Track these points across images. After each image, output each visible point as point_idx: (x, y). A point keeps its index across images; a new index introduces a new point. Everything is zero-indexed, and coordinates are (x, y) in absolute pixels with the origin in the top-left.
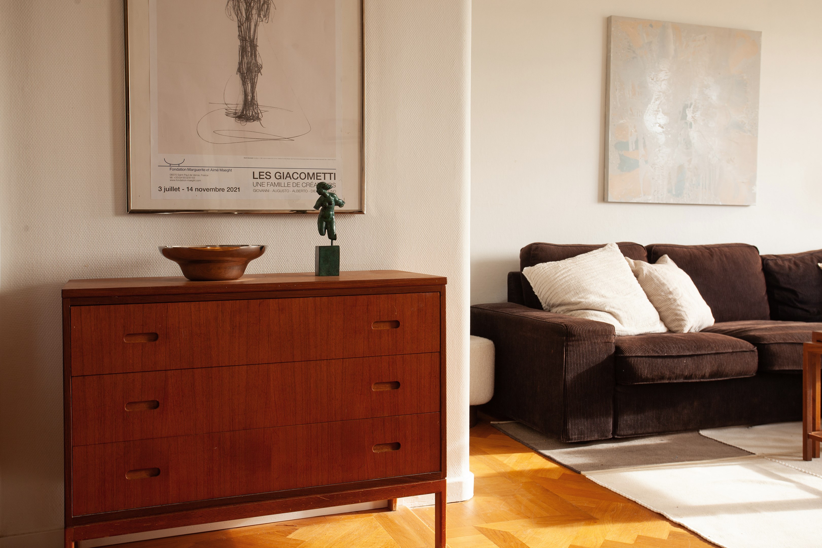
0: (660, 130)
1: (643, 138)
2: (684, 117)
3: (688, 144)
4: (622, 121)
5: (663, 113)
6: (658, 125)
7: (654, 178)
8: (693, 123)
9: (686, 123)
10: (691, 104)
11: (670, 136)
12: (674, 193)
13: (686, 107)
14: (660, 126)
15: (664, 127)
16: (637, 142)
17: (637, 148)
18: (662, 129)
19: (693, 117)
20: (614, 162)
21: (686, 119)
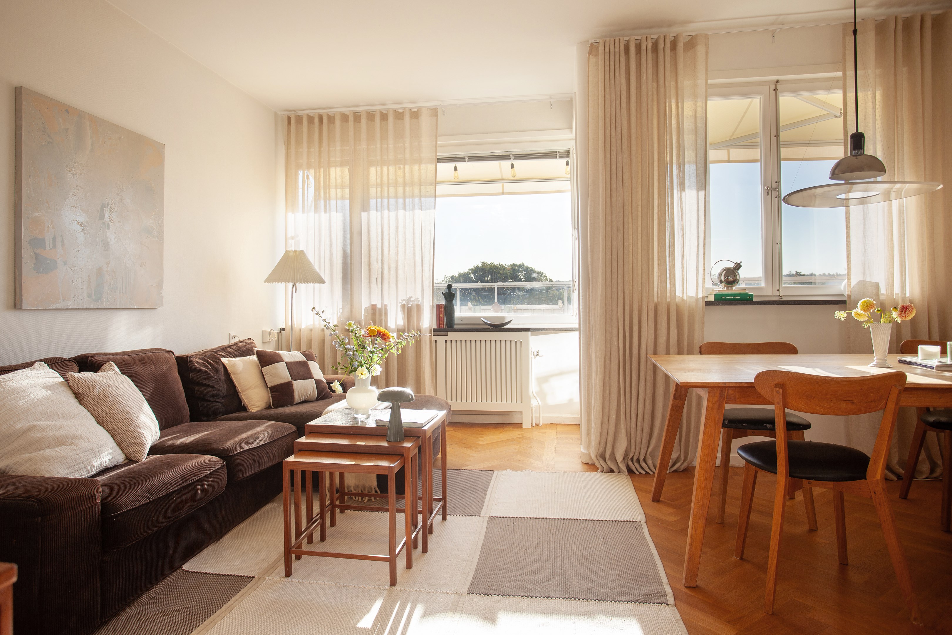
0: (79, 228)
1: (62, 236)
2: (102, 217)
3: (106, 245)
4: (37, 214)
5: (80, 209)
6: (76, 222)
7: (73, 281)
8: (110, 224)
9: (104, 223)
10: (108, 204)
11: (88, 236)
12: (94, 298)
13: (103, 206)
14: (78, 223)
15: (82, 225)
16: (54, 239)
17: (54, 246)
18: (81, 227)
19: (110, 218)
20: (29, 262)
21: (103, 219)
